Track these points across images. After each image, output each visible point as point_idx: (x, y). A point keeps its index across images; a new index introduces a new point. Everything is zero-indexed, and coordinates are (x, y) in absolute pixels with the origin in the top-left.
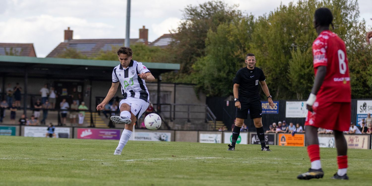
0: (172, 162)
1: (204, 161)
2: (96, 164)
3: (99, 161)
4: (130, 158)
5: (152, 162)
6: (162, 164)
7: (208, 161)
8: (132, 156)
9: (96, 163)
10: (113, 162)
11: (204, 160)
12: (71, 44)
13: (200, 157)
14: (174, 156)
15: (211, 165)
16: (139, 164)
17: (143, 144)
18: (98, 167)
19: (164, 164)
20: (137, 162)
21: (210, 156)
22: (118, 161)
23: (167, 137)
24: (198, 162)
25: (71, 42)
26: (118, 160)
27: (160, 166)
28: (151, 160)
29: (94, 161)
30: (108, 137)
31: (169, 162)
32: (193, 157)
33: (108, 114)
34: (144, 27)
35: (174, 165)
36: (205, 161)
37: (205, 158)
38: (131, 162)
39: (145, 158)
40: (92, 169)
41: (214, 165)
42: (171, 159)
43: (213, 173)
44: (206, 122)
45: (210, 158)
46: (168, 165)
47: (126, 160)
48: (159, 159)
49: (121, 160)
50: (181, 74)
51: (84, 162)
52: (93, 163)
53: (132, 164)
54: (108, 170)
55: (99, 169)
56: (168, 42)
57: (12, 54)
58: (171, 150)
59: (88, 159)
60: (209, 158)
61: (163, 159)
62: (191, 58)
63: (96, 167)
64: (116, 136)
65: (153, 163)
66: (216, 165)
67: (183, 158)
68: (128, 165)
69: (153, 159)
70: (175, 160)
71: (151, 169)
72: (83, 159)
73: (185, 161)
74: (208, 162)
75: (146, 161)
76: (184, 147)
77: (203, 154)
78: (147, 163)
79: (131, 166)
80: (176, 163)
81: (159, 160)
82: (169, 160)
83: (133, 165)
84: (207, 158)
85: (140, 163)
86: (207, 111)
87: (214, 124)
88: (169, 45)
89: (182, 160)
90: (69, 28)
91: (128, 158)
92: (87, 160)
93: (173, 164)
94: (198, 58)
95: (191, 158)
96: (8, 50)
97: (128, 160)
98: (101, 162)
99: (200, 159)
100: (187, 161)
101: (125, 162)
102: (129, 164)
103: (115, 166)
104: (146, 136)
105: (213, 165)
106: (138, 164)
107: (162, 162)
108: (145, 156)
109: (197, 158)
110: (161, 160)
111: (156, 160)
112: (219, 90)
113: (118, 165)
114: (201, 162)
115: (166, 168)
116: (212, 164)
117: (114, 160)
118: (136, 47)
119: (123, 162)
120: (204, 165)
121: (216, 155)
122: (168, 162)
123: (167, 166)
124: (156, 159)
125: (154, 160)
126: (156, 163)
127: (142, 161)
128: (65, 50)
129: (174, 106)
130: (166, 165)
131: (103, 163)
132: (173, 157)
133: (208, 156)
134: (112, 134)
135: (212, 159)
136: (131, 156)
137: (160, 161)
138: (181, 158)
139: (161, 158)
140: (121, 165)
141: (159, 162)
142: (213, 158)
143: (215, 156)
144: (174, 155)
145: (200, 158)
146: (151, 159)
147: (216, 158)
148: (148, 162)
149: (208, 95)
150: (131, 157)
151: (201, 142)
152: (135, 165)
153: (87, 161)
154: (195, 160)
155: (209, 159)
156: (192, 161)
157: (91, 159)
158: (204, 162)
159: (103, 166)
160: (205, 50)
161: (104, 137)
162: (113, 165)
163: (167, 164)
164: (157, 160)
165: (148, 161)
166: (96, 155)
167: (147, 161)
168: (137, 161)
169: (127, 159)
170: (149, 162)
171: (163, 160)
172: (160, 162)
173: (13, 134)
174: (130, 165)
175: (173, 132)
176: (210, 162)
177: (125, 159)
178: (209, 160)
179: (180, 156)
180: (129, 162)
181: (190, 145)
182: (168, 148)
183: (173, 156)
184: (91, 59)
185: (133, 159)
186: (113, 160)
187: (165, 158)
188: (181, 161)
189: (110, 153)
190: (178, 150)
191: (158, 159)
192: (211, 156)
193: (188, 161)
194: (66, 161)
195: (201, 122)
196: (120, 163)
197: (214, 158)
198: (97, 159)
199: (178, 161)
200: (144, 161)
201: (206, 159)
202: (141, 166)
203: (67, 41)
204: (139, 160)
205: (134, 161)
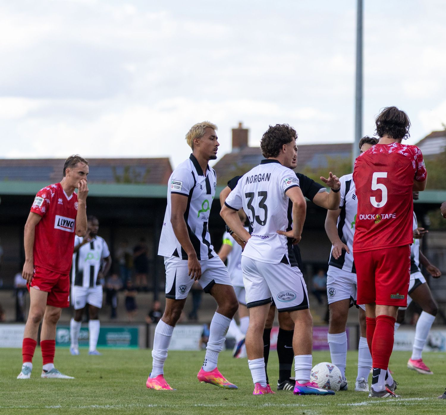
3: (298, 408)
4: (360, 399)
5: (404, 405)
9: (292, 412)
10: (326, 409)
12: (245, 157)
25: (246, 152)
26: (335, 404)
29: (287, 409)
31: (437, 406)
38: (362, 409)
49: (343, 404)
51: (266, 411)
52: (285, 412)
56: (441, 147)
57: (128, 181)
65: (407, 408)
69: (406, 400)
72: (266, 405)
75: (393, 405)
78: (393, 410)
85: (380, 409)
88: (442, 154)
90: (240, 124)
91: (356, 397)
92: (274, 405)
96: (120, 172)
97: (356, 404)
98: (303, 408)
101: (350, 408)
102: (358, 412)
110: (421, 402)
111: (412, 402)
117: (327, 403)
119: (346, 408)
125: (409, 402)
126: (411, 408)
127: (384, 404)
131: (306, 411)
139: (423, 397)
141: (418, 405)
146: (402, 400)
153: (274, 409)
157: (281, 402)
164: (415, 401)
165: (395, 405)
168: (374, 405)
169: (354, 401)
170: (398, 406)
171: (426, 402)
172: (420, 405)
173: (134, 342)
177: (351, 402)
180: (358, 409)
191: (416, 399)
194: (231, 409)
196: (339, 411)
198: (294, 402)
200: (388, 405)
203: (237, 150)
204: (378, 402)
205: (369, 405)
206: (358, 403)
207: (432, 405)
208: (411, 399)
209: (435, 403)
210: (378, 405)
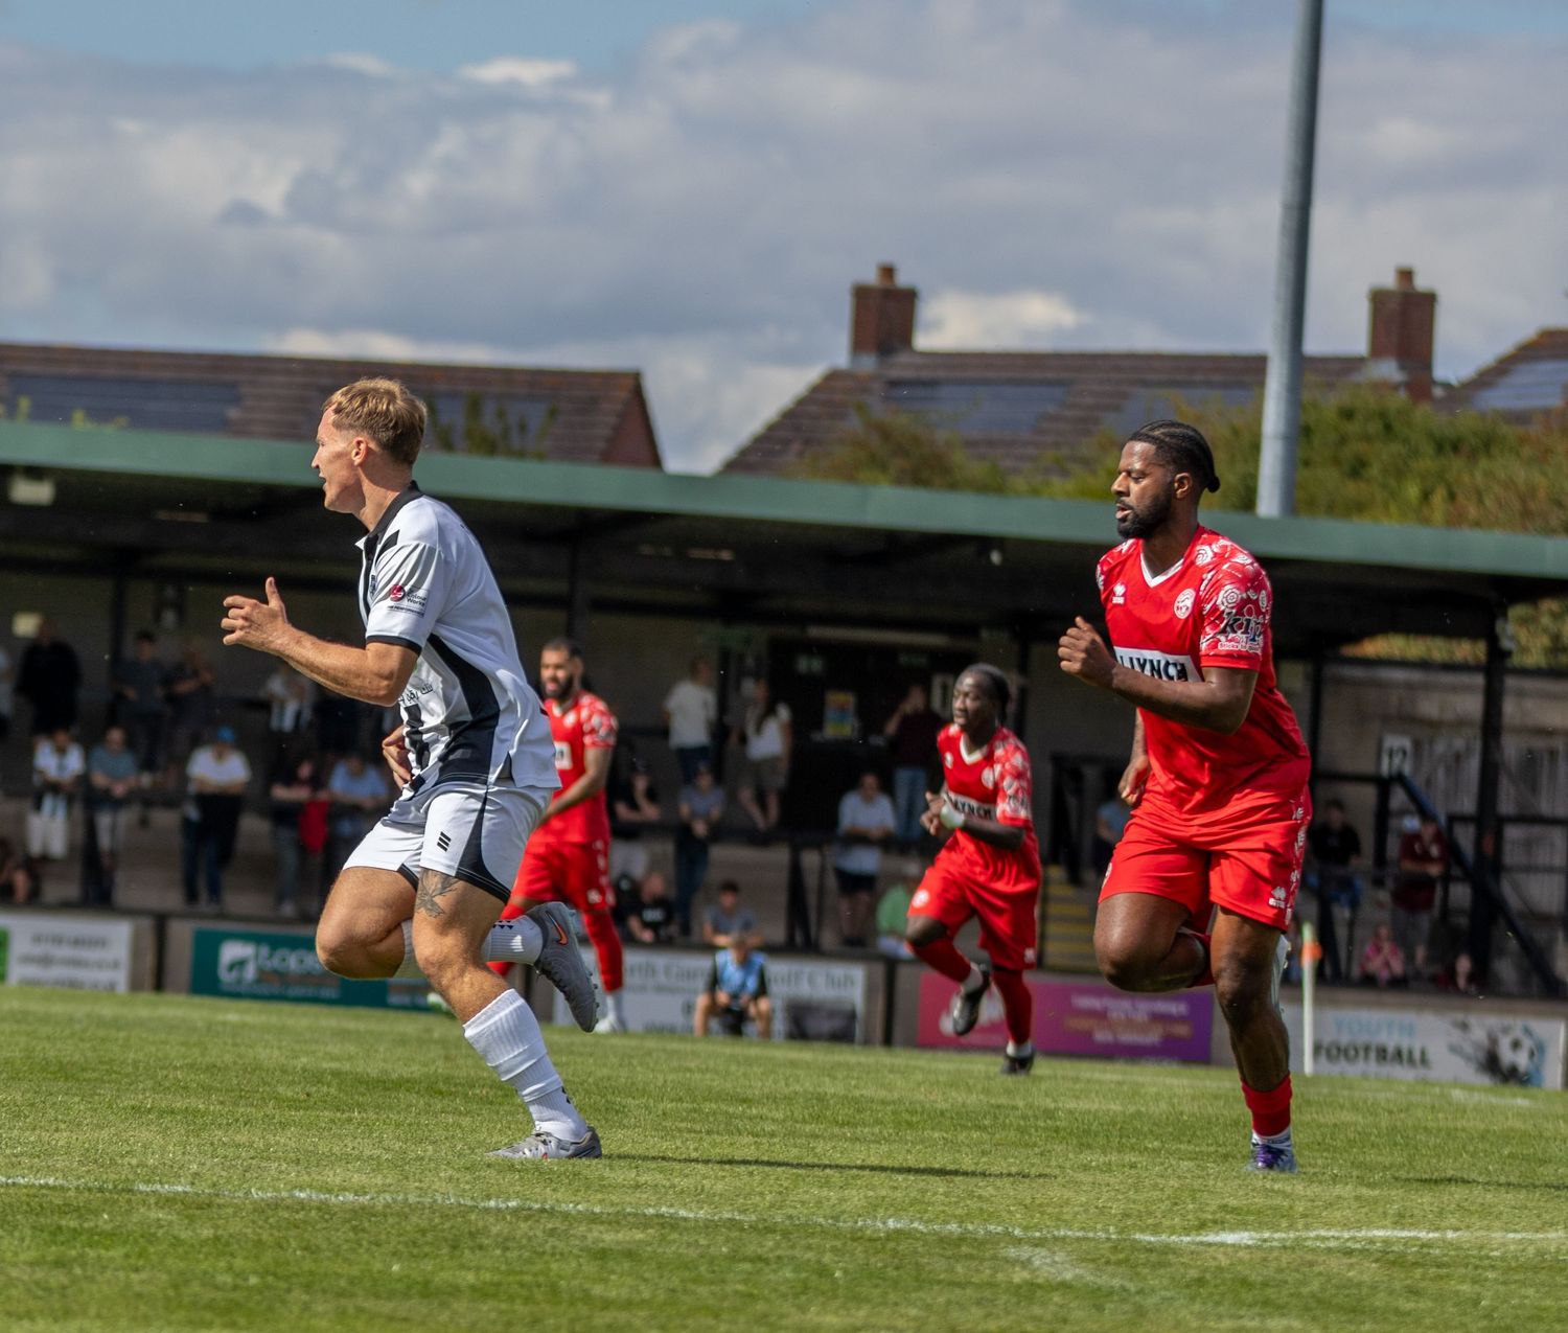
12: (894, 384)
23: (1539, 1051)
25: (902, 368)
30: (1128, 1037)
34: (1406, 275)
64: (1182, 1030)
90: (888, 271)
104: (1391, 1041)
118: (1348, 414)
128: (854, 424)
161: (1102, 1036)
184: (1035, 492)
203: (869, 363)
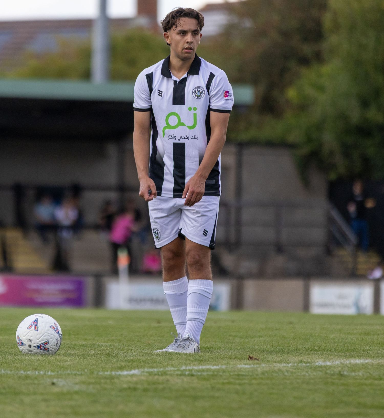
0: (251, 376)
1: (340, 372)
2: (35, 384)
3: (43, 376)
4: (128, 366)
5: (193, 375)
6: (223, 384)
7: (354, 371)
8: (135, 358)
9: (36, 382)
10: (83, 378)
11: (340, 369)
13: (329, 360)
14: (255, 357)
15: (362, 384)
16: (159, 383)
17: (159, 322)
18: (42, 394)
19: (229, 383)
20: (151, 378)
21: (355, 357)
22: (98, 374)
24: (326, 373)
27: (219, 389)
28: (190, 370)
29: (27, 377)
31: (241, 377)
32: (309, 360)
33: (51, 236)
35: (259, 384)
36: (344, 371)
37: (341, 363)
38: (135, 379)
39: (172, 365)
40: (27, 400)
41: (371, 384)
42: (247, 366)
43: (372, 407)
44: (329, 252)
45: (358, 361)
46: (240, 384)
47: (119, 373)
48: (212, 368)
49: (106, 373)
50: (255, 117)
52: (26, 381)
53: (136, 383)
54: (73, 403)
55: (46, 400)
58: (243, 340)
59: (11, 371)
60: (353, 361)
61: (224, 367)
62: (284, 71)
63: (35, 393)
65: (198, 378)
66: (376, 382)
67: (278, 362)
68: (125, 386)
69: (195, 368)
70: (259, 369)
71: (195, 398)
73: (286, 374)
74: (353, 374)
75: (177, 375)
76: (276, 329)
77: (335, 350)
78: (179, 381)
79: (135, 389)
80: (262, 379)
81: (214, 371)
82: (240, 370)
83: (139, 386)
84: (348, 362)
85: (161, 378)
86: (331, 220)
87: (350, 259)
89: (279, 370)
91: (123, 364)
92: (9, 372)
93: (254, 382)
94: (304, 71)
95: (301, 362)
97: (125, 373)
98: (50, 377)
99: (330, 367)
100: (292, 373)
102: (130, 382)
103: (91, 389)
105: (368, 382)
106: (154, 383)
107: (221, 376)
108: (170, 359)
109: (320, 362)
110: (218, 371)
111: (203, 371)
112: (366, 160)
113: (98, 386)
114: (333, 375)
115: (237, 392)
116: (366, 379)
117: (84, 371)
119: (111, 378)
120: (343, 384)
121: (371, 352)
122: (238, 375)
123: (238, 387)
124: (204, 367)
125: (199, 371)
127: (165, 373)
129: (239, 210)
130: (235, 384)
131: (55, 381)
132: (251, 362)
133: (351, 357)
134: (64, 291)
135: (363, 365)
136: (131, 358)
137: (216, 373)
138: (275, 364)
139: (218, 365)
140: (106, 386)
141: (212, 375)
142: (366, 363)
143: (370, 356)
144: (254, 355)
145: (328, 363)
146: (188, 368)
147: (375, 362)
148: (183, 377)
149: (333, 176)
150: (133, 361)
151: (316, 310)
152: (146, 386)
153: (10, 378)
154: (315, 368)
155: (356, 365)
156: (307, 372)
157: (17, 369)
158: (341, 375)
159: (55, 390)
160: (325, 46)
162: (84, 387)
163: (238, 382)
164: (208, 370)
165: (181, 375)
166: (33, 358)
167: (179, 373)
168: (150, 374)
169: (121, 368)
170: (185, 375)
171: (224, 371)
172: (216, 375)
174: (132, 386)
175: (235, 282)
176: (359, 375)
177: (116, 369)
178: (354, 368)
179: (270, 358)
180: (129, 378)
181: (291, 323)
182: (234, 334)
183: (251, 358)
185: (138, 367)
186: (83, 373)
187: (228, 363)
188: (274, 371)
189: (69, 351)
190: (261, 339)
191: (208, 367)
192: (359, 357)
193: (295, 373)
195: (314, 252)
196: (103, 381)
197: (369, 361)
198: (36, 369)
199: (267, 372)
200: (171, 375)
201: (346, 365)
202: (164, 389)
204: (155, 370)
205: (143, 374)
206: (127, 371)
207: (233, 375)
208: (201, 367)
209: (236, 373)
210: (155, 375)
